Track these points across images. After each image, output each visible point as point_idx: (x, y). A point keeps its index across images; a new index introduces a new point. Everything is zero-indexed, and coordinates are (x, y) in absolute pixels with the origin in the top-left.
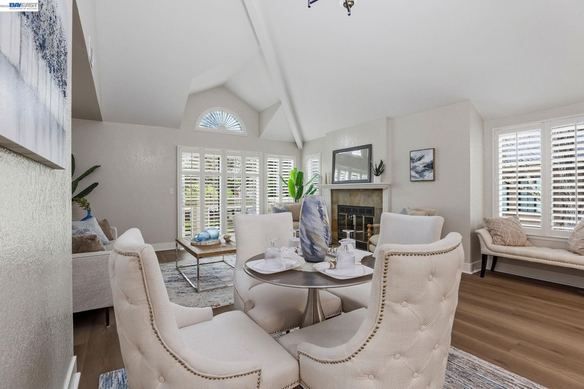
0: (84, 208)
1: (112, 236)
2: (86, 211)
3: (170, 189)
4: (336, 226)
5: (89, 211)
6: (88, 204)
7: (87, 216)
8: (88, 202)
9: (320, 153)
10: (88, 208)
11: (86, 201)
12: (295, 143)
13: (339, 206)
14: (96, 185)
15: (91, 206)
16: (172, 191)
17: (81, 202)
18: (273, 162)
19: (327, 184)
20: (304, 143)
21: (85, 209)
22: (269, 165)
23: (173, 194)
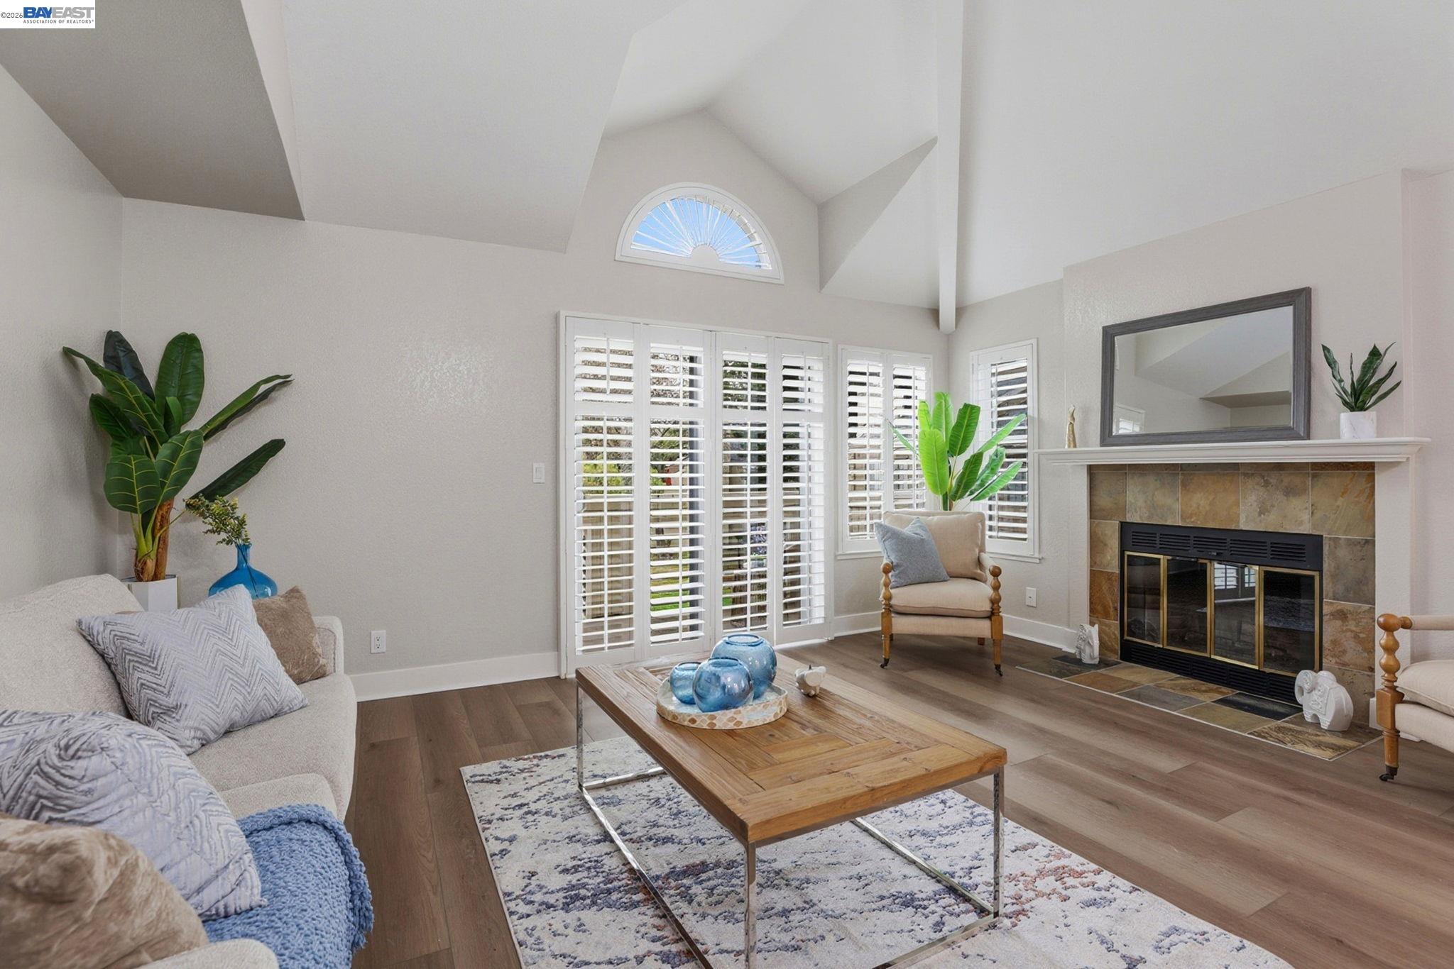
0: (223, 535)
1: (322, 661)
2: (233, 550)
3: (535, 465)
4: (1112, 597)
5: (243, 549)
6: (242, 523)
7: (237, 569)
8: (239, 513)
9: (1034, 341)
10: (239, 535)
11: (233, 509)
12: (935, 313)
13: (1124, 526)
14: (275, 446)
15: (250, 530)
16: (541, 473)
17: (212, 515)
18: (864, 374)
19: (1075, 446)
20: (960, 311)
21: (229, 542)
22: (851, 383)
23: (542, 481)
